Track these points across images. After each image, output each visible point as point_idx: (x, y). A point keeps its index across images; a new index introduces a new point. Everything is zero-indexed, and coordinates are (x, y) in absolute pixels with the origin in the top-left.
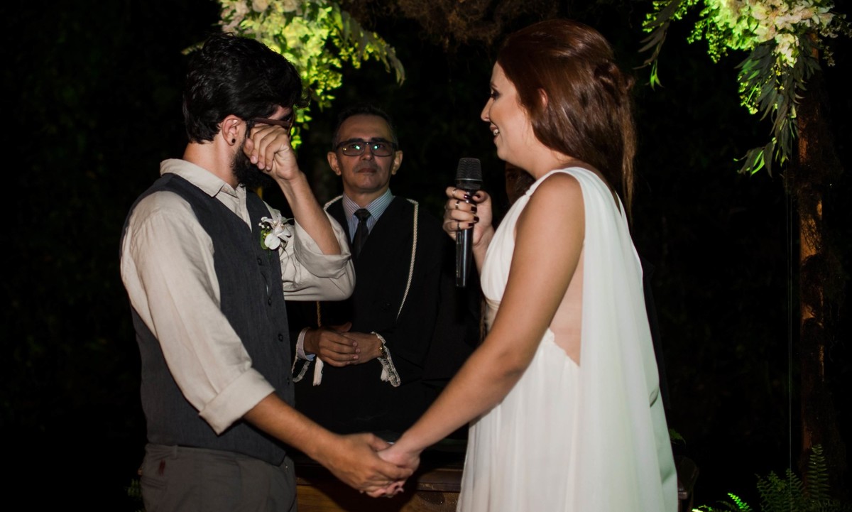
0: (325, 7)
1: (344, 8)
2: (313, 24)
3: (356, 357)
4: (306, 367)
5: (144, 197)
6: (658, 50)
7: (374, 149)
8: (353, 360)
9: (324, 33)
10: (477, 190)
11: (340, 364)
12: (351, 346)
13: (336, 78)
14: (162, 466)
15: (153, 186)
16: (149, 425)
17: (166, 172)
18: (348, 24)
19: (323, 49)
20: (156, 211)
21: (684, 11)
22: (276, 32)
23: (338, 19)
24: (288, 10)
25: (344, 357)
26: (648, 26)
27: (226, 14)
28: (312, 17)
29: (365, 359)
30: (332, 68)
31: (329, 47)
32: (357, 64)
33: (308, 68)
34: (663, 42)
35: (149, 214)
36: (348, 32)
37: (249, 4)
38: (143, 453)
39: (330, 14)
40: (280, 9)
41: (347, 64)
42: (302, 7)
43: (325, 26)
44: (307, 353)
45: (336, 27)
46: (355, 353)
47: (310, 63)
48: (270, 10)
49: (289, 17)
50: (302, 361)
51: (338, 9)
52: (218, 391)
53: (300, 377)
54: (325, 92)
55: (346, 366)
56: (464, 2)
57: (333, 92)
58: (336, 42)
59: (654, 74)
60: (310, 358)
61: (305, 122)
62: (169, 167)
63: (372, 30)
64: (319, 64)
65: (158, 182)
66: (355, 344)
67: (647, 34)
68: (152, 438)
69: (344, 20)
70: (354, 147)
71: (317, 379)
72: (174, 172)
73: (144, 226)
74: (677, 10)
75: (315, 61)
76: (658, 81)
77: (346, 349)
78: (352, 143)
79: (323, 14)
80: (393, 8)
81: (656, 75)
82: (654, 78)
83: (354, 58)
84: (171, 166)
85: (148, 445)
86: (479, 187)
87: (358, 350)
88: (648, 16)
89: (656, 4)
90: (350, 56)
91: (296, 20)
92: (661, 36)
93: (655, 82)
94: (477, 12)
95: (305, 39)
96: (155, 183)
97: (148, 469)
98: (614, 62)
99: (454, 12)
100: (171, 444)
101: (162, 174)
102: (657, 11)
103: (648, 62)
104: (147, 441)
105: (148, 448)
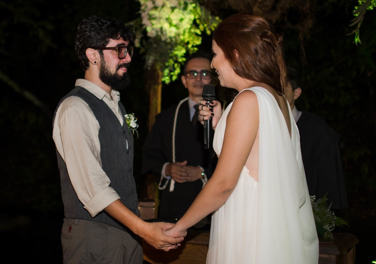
0: (191, 4)
1: (201, 4)
2: (185, 12)
3: (189, 178)
4: (167, 182)
5: (66, 98)
6: (359, 26)
7: (203, 75)
8: (187, 180)
9: (192, 17)
10: (212, 100)
11: (181, 182)
12: (186, 172)
13: (198, 39)
14: (70, 228)
15: (70, 92)
16: (65, 209)
17: (77, 85)
18: (203, 12)
19: (192, 25)
20: (71, 106)
21: (374, 5)
22: (167, 17)
23: (199, 10)
24: (173, 5)
25: (183, 178)
26: (356, 13)
27: (143, 8)
28: (185, 8)
29: (194, 179)
30: (197, 34)
31: (195, 24)
32: (209, 32)
33: (184, 34)
34: (362, 21)
35: (67, 107)
36: (203, 16)
37: (154, 2)
38: (63, 222)
39: (195, 8)
40: (169, 5)
41: (204, 33)
42: (180, 4)
43: (192, 13)
44: (167, 175)
45: (198, 14)
46: (188, 176)
47: (184, 32)
48: (163, 6)
49: (173, 9)
50: (165, 180)
51: (198, 5)
52: (92, 197)
53: (164, 187)
54: (193, 46)
55: (184, 183)
56: (261, 2)
57: (197, 46)
58: (198, 21)
59: (357, 37)
60: (169, 178)
61: (183, 61)
62: (79, 83)
63: (216, 16)
64: (190, 32)
65: (73, 91)
66: (188, 172)
67: (355, 17)
68: (66, 215)
69: (201, 10)
70: (193, 74)
71: (172, 188)
72: (82, 86)
73: (64, 113)
74: (371, 4)
75: (187, 31)
76: (359, 41)
77: (184, 174)
78: (193, 72)
79: (191, 7)
80: (227, 4)
81: (358, 38)
82: (357, 40)
83: (207, 29)
84: (80, 83)
85: (65, 218)
86: (214, 98)
87: (190, 175)
88: (356, 8)
89: (360, 2)
90: (205, 29)
91: (176, 11)
92: (361, 18)
93: (358, 42)
94: (267, 6)
95: (181, 20)
96: (72, 91)
97: (65, 230)
98: (270, 30)
99: (256, 6)
100: (74, 219)
101: (76, 86)
102: (361, 5)
103: (355, 31)
104: (64, 217)
105: (64, 220)
